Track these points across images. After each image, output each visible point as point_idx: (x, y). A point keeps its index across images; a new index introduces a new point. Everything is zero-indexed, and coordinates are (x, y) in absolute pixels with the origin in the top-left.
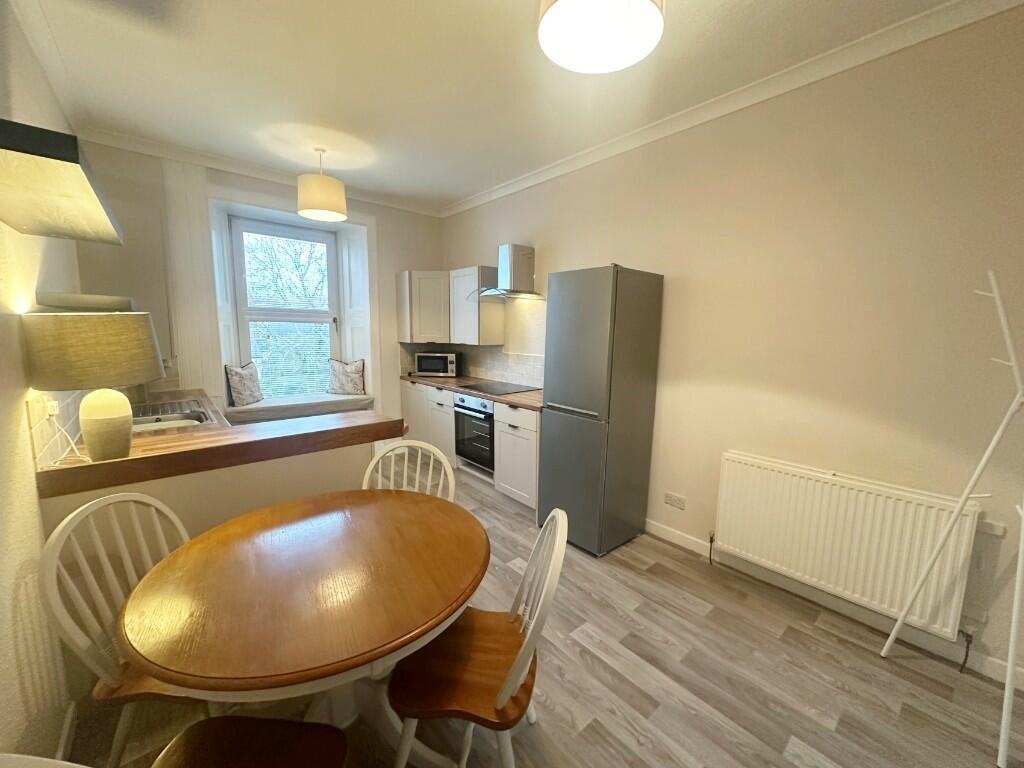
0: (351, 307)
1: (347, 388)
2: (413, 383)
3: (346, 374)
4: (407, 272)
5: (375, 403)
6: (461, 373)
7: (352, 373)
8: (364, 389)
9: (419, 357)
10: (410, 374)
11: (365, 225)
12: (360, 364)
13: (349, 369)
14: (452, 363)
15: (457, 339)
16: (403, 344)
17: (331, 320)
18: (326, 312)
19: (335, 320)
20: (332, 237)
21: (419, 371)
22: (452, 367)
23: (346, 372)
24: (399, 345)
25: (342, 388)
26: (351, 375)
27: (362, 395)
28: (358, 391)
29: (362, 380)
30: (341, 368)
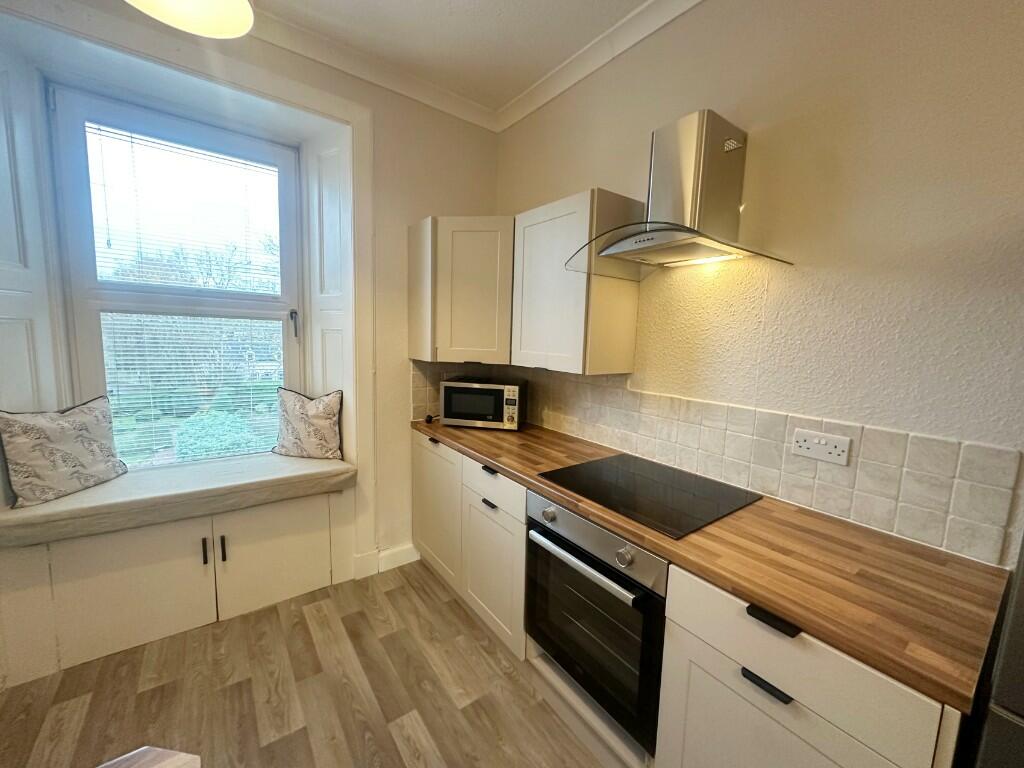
0: (322, 291)
1: (306, 446)
2: (434, 441)
3: (305, 417)
4: (429, 221)
5: (359, 478)
6: (528, 424)
7: (316, 416)
8: (341, 448)
9: (447, 389)
10: (429, 420)
11: (348, 123)
12: (334, 399)
13: (312, 408)
14: (511, 402)
15: (526, 356)
16: (418, 363)
17: (287, 313)
18: (275, 298)
19: (293, 314)
20: (291, 154)
21: (447, 416)
22: (510, 411)
23: (307, 415)
24: (411, 364)
25: (298, 446)
26: (315, 421)
27: (336, 460)
28: (327, 452)
29: (337, 431)
30: (298, 407)
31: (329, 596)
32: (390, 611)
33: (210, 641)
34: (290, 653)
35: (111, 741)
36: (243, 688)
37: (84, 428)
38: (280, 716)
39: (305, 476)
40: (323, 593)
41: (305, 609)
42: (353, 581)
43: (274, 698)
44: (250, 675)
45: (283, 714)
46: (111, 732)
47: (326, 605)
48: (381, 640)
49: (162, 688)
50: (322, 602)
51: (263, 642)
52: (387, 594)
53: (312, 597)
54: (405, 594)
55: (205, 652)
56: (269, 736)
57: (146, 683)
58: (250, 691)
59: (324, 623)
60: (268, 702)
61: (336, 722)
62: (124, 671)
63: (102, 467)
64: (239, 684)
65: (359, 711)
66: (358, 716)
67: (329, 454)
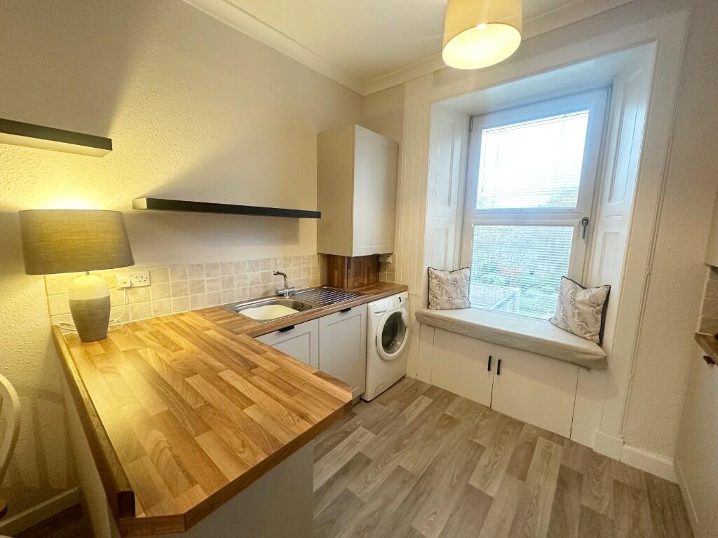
0: (610, 200)
1: (570, 323)
3: (573, 301)
8: (601, 335)
12: (602, 292)
17: (580, 220)
19: (585, 221)
23: (575, 300)
24: (709, 270)
25: (565, 322)
26: (580, 306)
27: (592, 342)
28: (586, 333)
29: (600, 319)
30: (570, 292)
31: (563, 445)
32: (607, 496)
33: (482, 414)
34: (514, 454)
35: (427, 422)
36: (480, 449)
37: (455, 281)
38: (486, 478)
39: (555, 343)
40: (561, 440)
41: (540, 439)
42: (591, 450)
43: (489, 467)
44: (486, 446)
45: (488, 480)
46: (429, 419)
47: (557, 449)
48: (582, 507)
49: (452, 418)
50: (555, 444)
51: (503, 436)
52: (617, 483)
53: (551, 436)
54: (636, 498)
55: (476, 417)
56: (474, 482)
57: (449, 411)
58: (481, 453)
59: (547, 456)
60: (486, 467)
61: (512, 515)
62: (446, 400)
63: (459, 301)
64: (479, 446)
65: (529, 528)
66: (526, 528)
67: (587, 336)
